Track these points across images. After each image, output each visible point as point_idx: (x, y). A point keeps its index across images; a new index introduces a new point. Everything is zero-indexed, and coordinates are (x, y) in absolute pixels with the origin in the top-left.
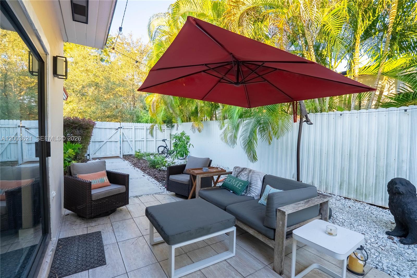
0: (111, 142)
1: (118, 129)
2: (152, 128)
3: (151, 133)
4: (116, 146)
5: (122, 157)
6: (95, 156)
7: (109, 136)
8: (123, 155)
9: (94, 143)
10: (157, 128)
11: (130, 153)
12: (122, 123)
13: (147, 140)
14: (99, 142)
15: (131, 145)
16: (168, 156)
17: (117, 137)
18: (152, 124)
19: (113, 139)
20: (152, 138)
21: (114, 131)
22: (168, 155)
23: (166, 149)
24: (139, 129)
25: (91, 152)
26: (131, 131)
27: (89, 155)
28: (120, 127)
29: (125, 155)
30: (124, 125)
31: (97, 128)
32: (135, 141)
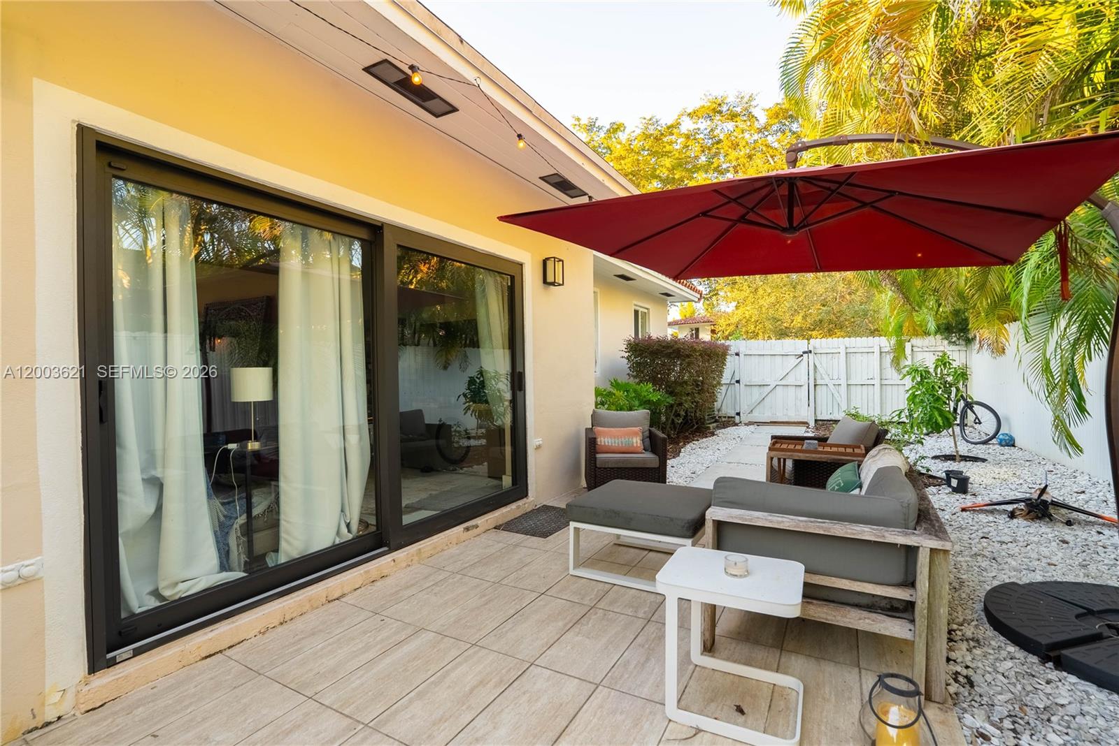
0: (786, 388)
1: (802, 355)
2: (899, 350)
4: (799, 398)
5: (812, 424)
6: (752, 418)
7: (781, 374)
8: (816, 421)
9: (748, 388)
10: (914, 350)
11: (834, 416)
12: (813, 340)
13: (885, 382)
14: (760, 386)
15: (836, 395)
17: (801, 375)
18: (900, 338)
19: (790, 380)
21: (794, 361)
24: (860, 354)
25: (744, 409)
26: (836, 358)
27: (738, 414)
28: (807, 350)
29: (821, 420)
30: (818, 345)
31: (737, 354)
32: (848, 385)
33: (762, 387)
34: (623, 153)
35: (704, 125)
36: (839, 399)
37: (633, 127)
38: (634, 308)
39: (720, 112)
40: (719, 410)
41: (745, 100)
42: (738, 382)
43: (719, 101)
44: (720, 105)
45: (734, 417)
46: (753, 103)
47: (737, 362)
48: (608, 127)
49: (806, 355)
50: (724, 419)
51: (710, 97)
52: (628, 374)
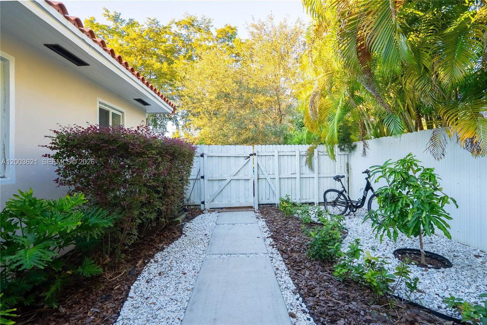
0: (238, 182)
1: (249, 157)
2: (310, 154)
3: (310, 163)
4: (247, 189)
5: (256, 207)
6: (213, 205)
7: (234, 171)
8: (259, 205)
9: (211, 182)
10: (320, 154)
11: (271, 201)
12: (256, 146)
13: (302, 176)
14: (219, 180)
15: (272, 186)
16: (347, 213)
17: (249, 173)
18: (311, 145)
19: (241, 176)
20: (311, 172)
21: (243, 161)
22: (348, 210)
23: (342, 197)
24: (287, 157)
25: (207, 198)
26: (272, 159)
27: (203, 203)
28: (252, 153)
29: (261, 204)
30: (259, 150)
31: (202, 156)
32: (280, 178)
33: (221, 181)
34: (136, 37)
35: (184, 32)
36: (274, 189)
37: (144, 23)
38: (98, 106)
39: (193, 25)
40: (188, 200)
41: (207, 21)
42: (203, 177)
43: (193, 18)
44: (193, 21)
45: (200, 205)
46: (211, 24)
47: (202, 161)
48: (128, 21)
49: (251, 157)
50: (192, 207)
51: (188, 16)
52: (57, 181)
